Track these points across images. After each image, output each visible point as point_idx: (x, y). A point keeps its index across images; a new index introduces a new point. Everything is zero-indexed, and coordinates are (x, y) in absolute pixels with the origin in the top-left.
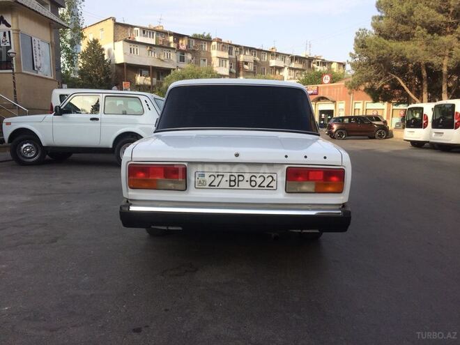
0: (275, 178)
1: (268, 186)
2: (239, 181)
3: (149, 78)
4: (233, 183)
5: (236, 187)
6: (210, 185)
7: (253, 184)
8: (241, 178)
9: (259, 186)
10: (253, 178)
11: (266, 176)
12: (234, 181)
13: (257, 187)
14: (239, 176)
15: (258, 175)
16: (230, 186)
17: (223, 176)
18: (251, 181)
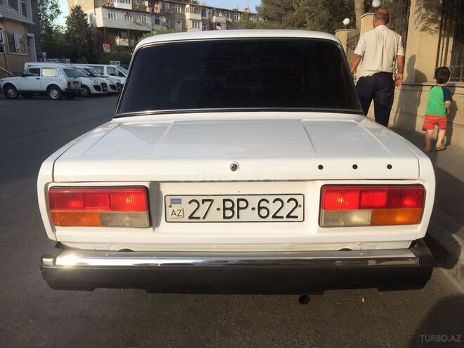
0: (300, 202)
1: (288, 216)
2: (239, 208)
3: (127, 40)
4: (229, 213)
5: (235, 218)
6: (191, 217)
7: (264, 212)
8: (243, 204)
9: (274, 216)
10: (264, 204)
11: (285, 199)
12: (232, 209)
13: (270, 218)
14: (239, 200)
15: (271, 199)
16: (225, 217)
17: (212, 201)
18: (260, 208)
